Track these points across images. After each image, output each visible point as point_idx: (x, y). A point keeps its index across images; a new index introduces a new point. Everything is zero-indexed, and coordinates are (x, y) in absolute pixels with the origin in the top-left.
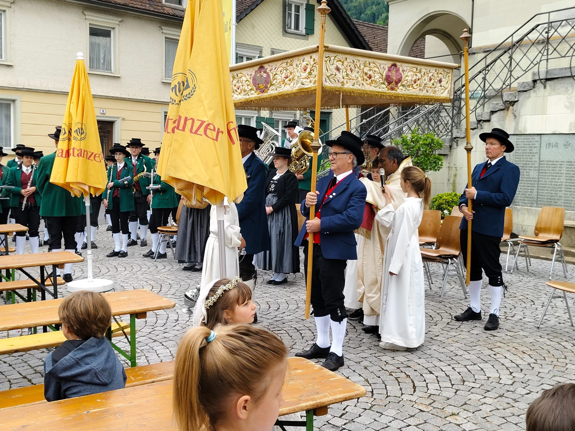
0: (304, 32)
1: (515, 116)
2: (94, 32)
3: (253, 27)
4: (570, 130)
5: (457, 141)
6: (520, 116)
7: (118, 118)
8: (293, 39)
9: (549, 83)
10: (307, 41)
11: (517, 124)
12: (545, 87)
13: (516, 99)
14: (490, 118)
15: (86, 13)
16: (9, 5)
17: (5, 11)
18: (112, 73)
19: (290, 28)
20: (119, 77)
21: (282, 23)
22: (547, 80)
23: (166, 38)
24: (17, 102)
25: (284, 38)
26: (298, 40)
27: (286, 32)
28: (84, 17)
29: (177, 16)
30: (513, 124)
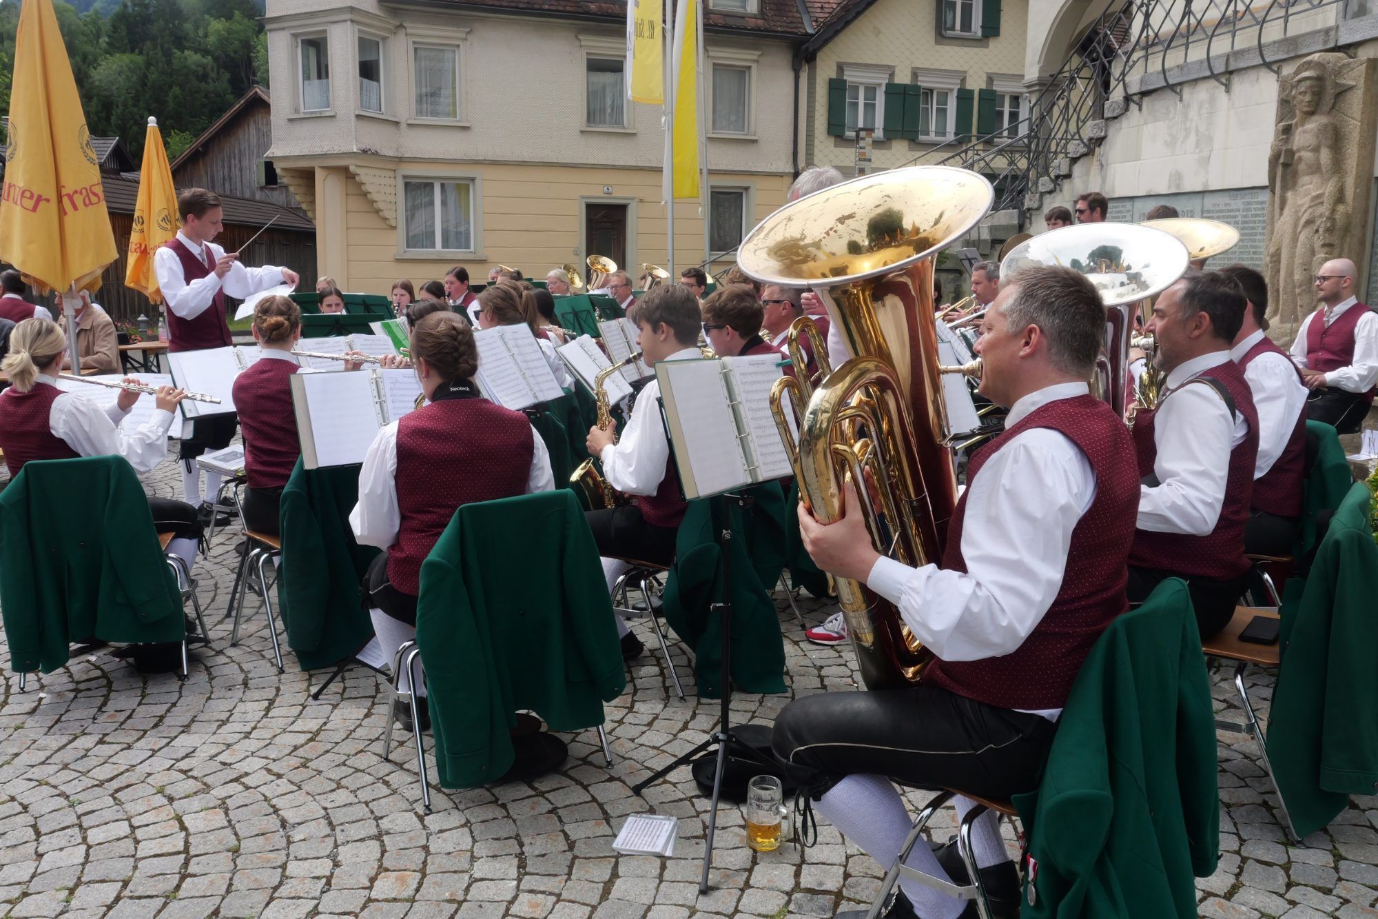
0: (979, 33)
1: (1102, 166)
2: (596, 66)
3: (878, 33)
4: (1169, 187)
5: (1031, 215)
6: (1107, 164)
7: (633, 199)
8: (957, 49)
9: (1146, 100)
10: (985, 50)
11: (1104, 180)
12: (1140, 110)
13: (1103, 134)
14: (1070, 170)
15: (581, 37)
16: (464, 36)
17: (458, 46)
18: (624, 128)
19: (953, 28)
20: (634, 134)
21: (934, 22)
22: (1144, 94)
23: (714, 64)
24: (478, 182)
25: (938, 47)
26: (967, 49)
27: (943, 37)
28: (577, 43)
29: (731, 27)
30: (1099, 181)
